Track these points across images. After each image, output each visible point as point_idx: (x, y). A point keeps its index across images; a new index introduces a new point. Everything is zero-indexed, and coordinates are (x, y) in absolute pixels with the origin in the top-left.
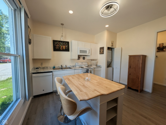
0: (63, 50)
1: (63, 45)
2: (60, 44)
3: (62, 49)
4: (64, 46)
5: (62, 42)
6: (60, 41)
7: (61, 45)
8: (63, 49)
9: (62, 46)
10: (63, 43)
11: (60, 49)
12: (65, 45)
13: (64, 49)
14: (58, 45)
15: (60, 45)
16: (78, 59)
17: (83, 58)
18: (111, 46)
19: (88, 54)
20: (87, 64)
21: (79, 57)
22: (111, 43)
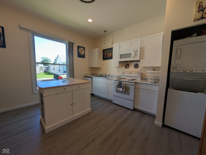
1: (110, 52)
3: (109, 57)
5: (109, 50)
14: (106, 54)
15: (108, 53)
16: (126, 68)
17: (134, 66)
18: (194, 21)
19: (134, 58)
20: (140, 76)
21: (128, 65)
22: (195, 9)
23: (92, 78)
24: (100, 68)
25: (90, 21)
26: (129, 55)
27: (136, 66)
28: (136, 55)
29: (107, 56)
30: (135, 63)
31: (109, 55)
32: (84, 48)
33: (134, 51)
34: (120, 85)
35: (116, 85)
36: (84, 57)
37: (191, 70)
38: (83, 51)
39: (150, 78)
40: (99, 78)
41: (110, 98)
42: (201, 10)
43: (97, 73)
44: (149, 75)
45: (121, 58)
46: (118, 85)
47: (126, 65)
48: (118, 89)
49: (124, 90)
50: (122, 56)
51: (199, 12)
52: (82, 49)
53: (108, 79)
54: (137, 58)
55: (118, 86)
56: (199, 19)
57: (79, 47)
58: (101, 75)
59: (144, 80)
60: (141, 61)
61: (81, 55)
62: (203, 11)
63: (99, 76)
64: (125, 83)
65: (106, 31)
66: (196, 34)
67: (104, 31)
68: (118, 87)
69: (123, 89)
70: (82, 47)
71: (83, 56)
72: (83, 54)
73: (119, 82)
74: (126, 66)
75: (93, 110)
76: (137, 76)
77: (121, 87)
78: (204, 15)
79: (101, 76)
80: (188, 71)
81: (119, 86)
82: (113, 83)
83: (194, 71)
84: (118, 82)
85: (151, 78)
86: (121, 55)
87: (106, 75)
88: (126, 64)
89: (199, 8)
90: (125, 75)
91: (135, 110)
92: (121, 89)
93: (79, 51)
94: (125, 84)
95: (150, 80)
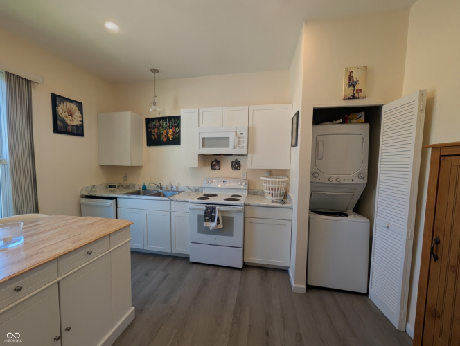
0: (169, 143)
1: (169, 127)
2: (160, 125)
3: (165, 139)
4: (170, 131)
5: (166, 121)
6: (160, 119)
7: (163, 127)
8: (168, 138)
9: (165, 131)
10: (169, 122)
11: (162, 139)
12: (174, 128)
13: (171, 137)
14: (156, 129)
15: (162, 129)
16: (213, 168)
17: (232, 165)
18: (344, 99)
19: (235, 148)
20: (247, 187)
21: (218, 163)
22: (344, 81)
23: (116, 198)
24: (140, 167)
25: (111, 26)
26: (224, 141)
27: (236, 165)
28: (239, 143)
29: (159, 136)
30: (233, 158)
31: (168, 133)
32: (80, 106)
33: (236, 134)
34: (210, 214)
35: (199, 215)
36: (82, 135)
37: (338, 180)
38: (77, 114)
39: (268, 192)
40: (139, 197)
41: (179, 250)
42: (352, 85)
43: (128, 183)
44: (268, 185)
45: (203, 146)
46: (203, 213)
47: (214, 163)
48: (205, 224)
49: (221, 226)
50: (206, 141)
51: (350, 86)
52: (73, 107)
53: (171, 200)
54: (242, 150)
55: (205, 216)
56: (349, 98)
57: (55, 98)
58: (144, 188)
59: (254, 194)
60: (249, 155)
61: (66, 125)
62: (354, 87)
63: (138, 193)
64: (223, 208)
65: (158, 71)
66: (341, 120)
67: (151, 70)
68: (206, 221)
69: (218, 223)
70: (71, 101)
71: (78, 131)
72: (76, 122)
73: (208, 208)
74: (215, 165)
75: (139, 311)
76: (239, 187)
77: (212, 219)
78: (355, 92)
79: (144, 191)
80: (335, 182)
81: (207, 218)
82: (188, 211)
83: (342, 182)
84: (203, 207)
85: (271, 192)
86: (203, 139)
87: (161, 188)
88: (214, 161)
89: (349, 80)
90: (212, 185)
91: (246, 266)
92: (213, 225)
93: (60, 111)
94: (222, 212)
95: (269, 197)
